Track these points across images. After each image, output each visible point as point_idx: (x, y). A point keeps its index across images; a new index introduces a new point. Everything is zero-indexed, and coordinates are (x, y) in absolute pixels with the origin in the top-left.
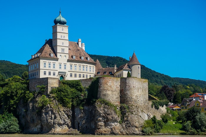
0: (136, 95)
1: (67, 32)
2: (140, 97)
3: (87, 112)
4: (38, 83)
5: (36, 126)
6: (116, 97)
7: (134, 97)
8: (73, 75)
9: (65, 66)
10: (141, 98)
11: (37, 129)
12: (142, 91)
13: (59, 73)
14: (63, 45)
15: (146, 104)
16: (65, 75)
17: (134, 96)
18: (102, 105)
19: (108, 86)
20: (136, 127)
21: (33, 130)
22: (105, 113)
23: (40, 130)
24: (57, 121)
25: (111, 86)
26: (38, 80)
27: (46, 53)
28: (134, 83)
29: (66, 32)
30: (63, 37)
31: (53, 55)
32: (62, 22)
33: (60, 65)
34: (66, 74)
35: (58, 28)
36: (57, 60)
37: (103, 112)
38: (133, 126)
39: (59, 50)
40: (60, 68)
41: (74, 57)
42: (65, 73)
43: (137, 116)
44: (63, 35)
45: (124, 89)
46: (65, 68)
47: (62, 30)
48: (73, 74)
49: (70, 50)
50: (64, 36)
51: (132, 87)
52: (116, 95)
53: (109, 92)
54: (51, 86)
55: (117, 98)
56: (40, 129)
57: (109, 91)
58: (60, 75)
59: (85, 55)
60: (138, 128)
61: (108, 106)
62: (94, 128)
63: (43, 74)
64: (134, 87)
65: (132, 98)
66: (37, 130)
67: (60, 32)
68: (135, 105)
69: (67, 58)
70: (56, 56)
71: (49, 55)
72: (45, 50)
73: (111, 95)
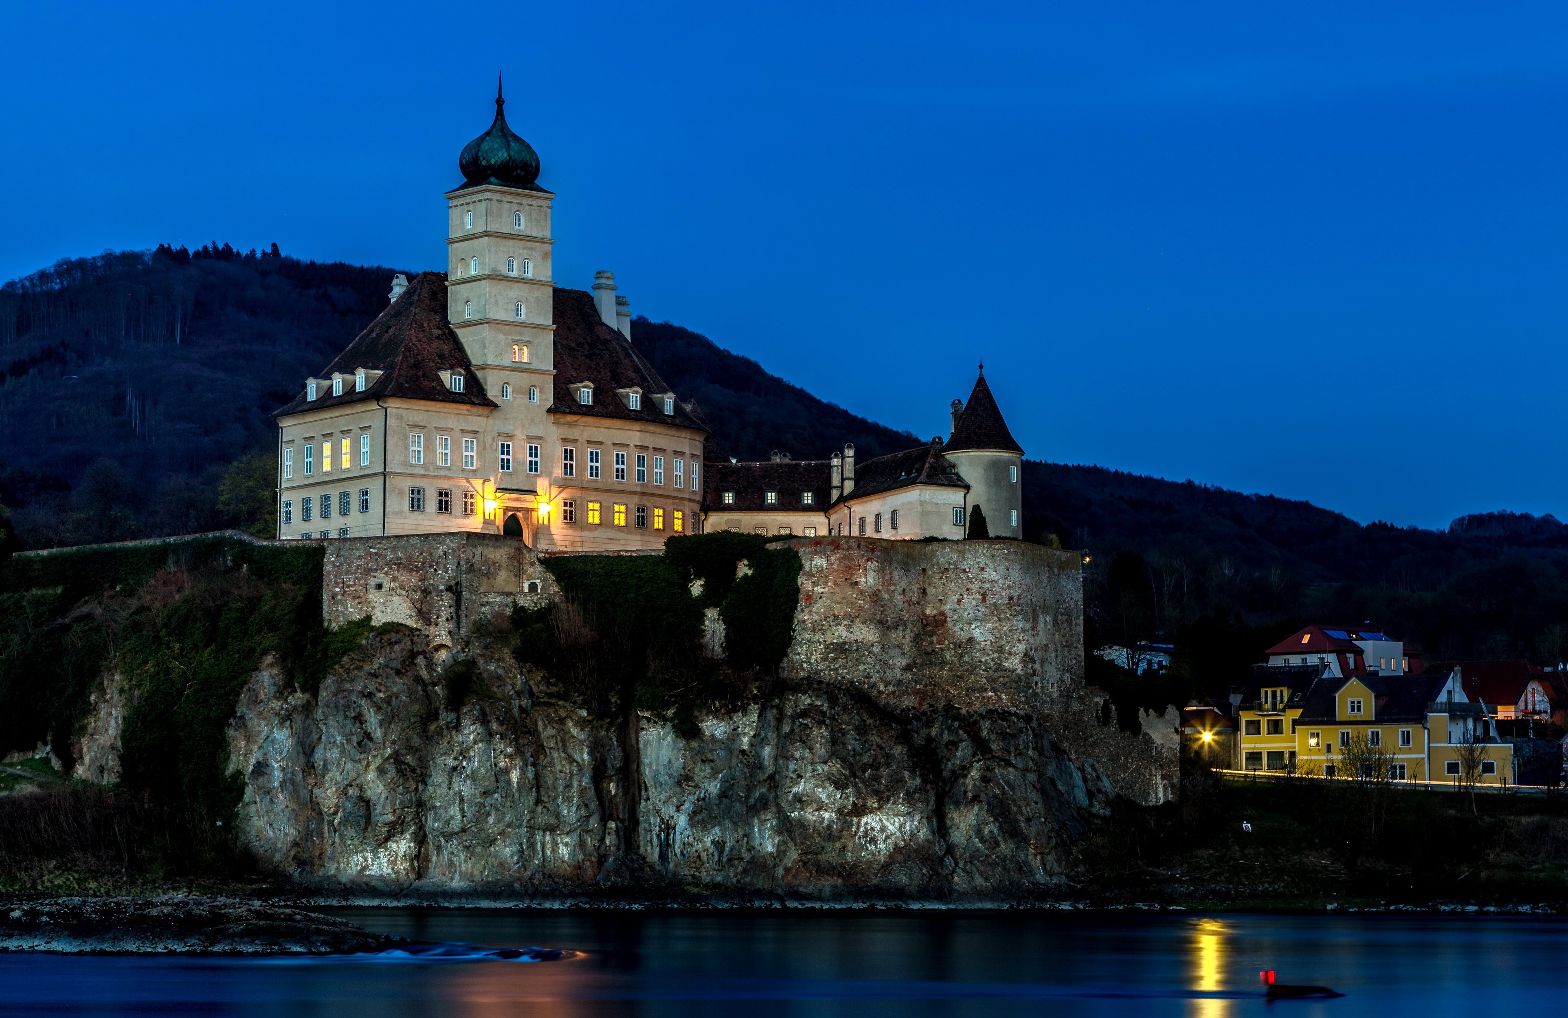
1: (547, 235)
2: (1043, 662)
3: (722, 753)
4: (387, 564)
5: (387, 840)
6: (904, 662)
7: (1013, 664)
8: (582, 514)
9: (533, 451)
10: (1047, 667)
11: (392, 863)
12: (1055, 622)
14: (518, 319)
15: (1076, 706)
16: (530, 512)
19: (862, 592)
21: (364, 868)
23: (407, 865)
25: (875, 597)
26: (394, 549)
27: (415, 365)
29: (540, 235)
30: (521, 264)
31: (463, 384)
35: (492, 205)
39: (497, 348)
40: (505, 465)
41: (588, 397)
44: (518, 249)
45: (949, 614)
46: (533, 467)
47: (517, 222)
48: (581, 504)
50: (528, 260)
51: (1002, 602)
52: (906, 648)
54: (481, 591)
56: (412, 865)
58: (506, 508)
62: (771, 853)
63: (407, 502)
65: (999, 669)
66: (387, 870)
67: (505, 231)
68: (1021, 713)
69: (547, 399)
71: (436, 386)
72: (408, 349)
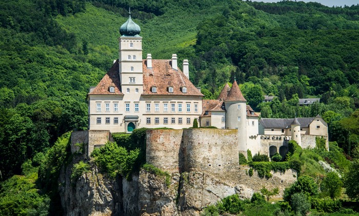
0: (203, 156)
1: (141, 49)
2: (214, 159)
6: (174, 161)
7: (200, 160)
8: (153, 121)
9: (137, 105)
10: (217, 160)
12: (222, 148)
13: (125, 118)
14: (132, 72)
15: (233, 170)
16: (136, 121)
17: (200, 158)
18: (147, 175)
19: (158, 143)
20: (196, 209)
22: (150, 187)
24: (95, 200)
25: (163, 144)
26: (79, 134)
27: (103, 86)
28: (200, 137)
29: (138, 49)
30: (132, 57)
31: (114, 90)
32: (129, 32)
33: (127, 105)
34: (139, 119)
35: (122, 42)
36: (121, 97)
37: (147, 186)
38: (190, 208)
39: (125, 80)
40: (128, 110)
41: (155, 90)
42: (137, 118)
43: (200, 190)
44: (132, 54)
45: (186, 148)
46: (137, 110)
47: (131, 46)
48: (153, 118)
49: (152, 76)
50: (134, 56)
51: (196, 144)
52: (175, 157)
53: (159, 153)
54: (95, 144)
55: (176, 162)
57: (159, 151)
58: (127, 121)
59: (181, 83)
60: (199, 211)
61: (156, 176)
63: (96, 121)
64: (199, 143)
65: (195, 162)
67: (127, 49)
68: (202, 173)
69: (141, 92)
70: (120, 90)
71: (107, 90)
72: (102, 81)
73: (163, 158)
